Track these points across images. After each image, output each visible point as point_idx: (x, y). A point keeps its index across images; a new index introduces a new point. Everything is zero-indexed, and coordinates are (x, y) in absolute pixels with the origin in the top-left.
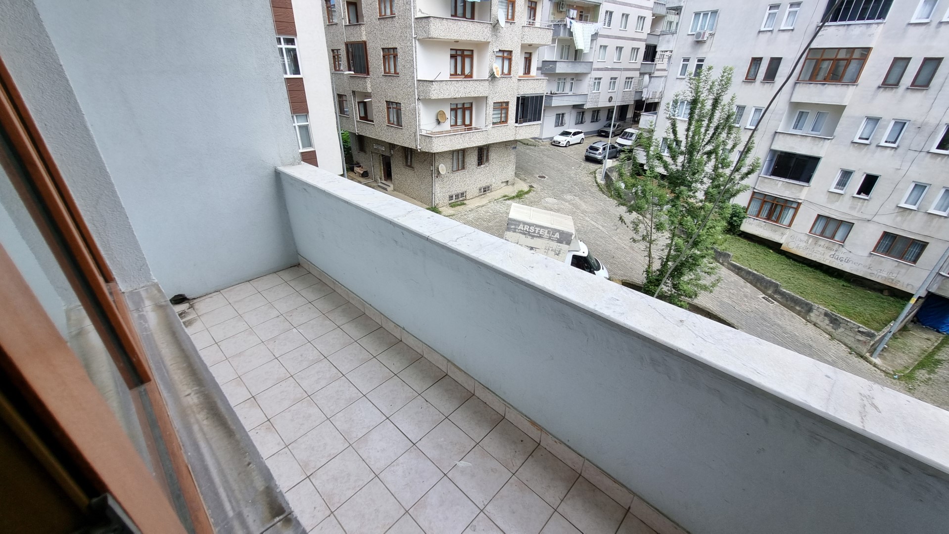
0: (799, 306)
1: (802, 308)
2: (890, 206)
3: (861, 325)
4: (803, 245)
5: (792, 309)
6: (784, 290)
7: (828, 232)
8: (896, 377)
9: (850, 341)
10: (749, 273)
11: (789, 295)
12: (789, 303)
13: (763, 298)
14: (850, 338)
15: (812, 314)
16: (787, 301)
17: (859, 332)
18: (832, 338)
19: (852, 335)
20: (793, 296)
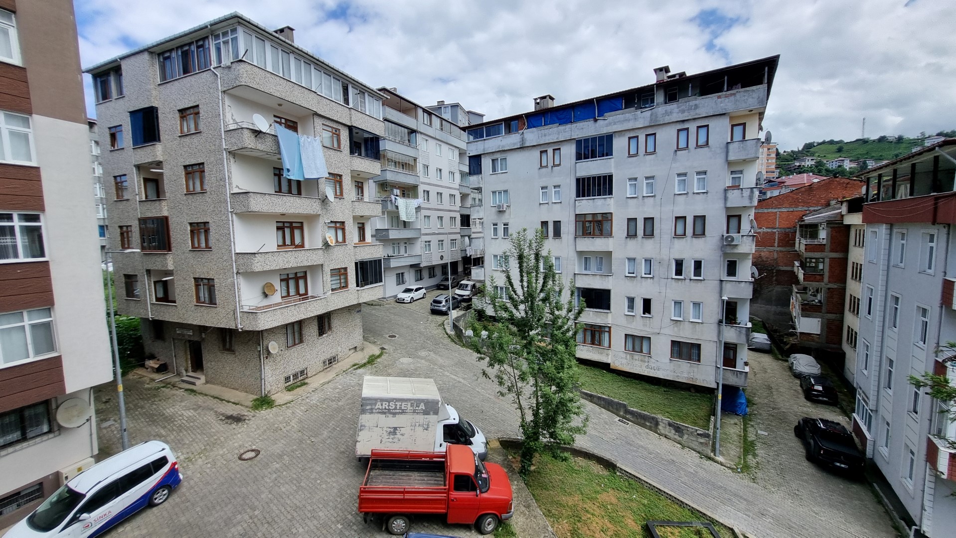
0: (648, 422)
1: (651, 423)
2: (667, 321)
3: (697, 428)
4: (624, 361)
5: (643, 426)
6: (632, 409)
7: (637, 348)
8: (739, 470)
9: (695, 445)
10: (599, 398)
11: (637, 412)
12: (639, 420)
13: (619, 420)
14: (694, 442)
15: (660, 427)
16: (637, 419)
17: (698, 434)
18: (683, 447)
19: (694, 439)
20: (640, 413)
